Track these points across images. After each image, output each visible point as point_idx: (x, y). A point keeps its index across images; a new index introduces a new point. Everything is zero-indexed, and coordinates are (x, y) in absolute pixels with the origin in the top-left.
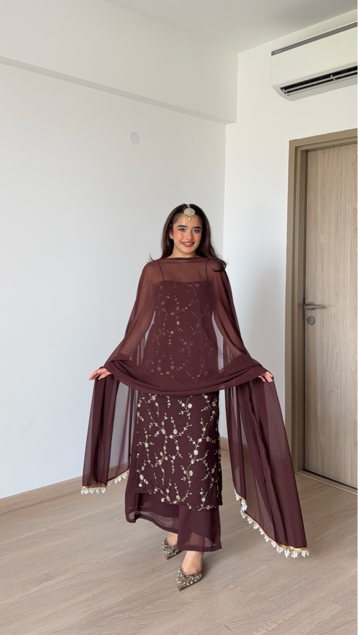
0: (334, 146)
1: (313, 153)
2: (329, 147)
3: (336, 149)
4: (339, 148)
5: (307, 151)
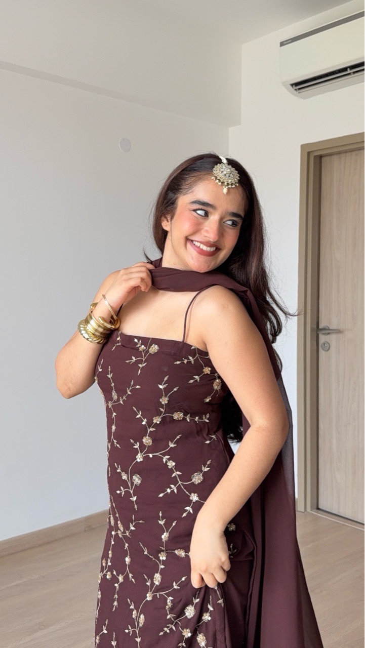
1: (328, 158)
5: (321, 157)
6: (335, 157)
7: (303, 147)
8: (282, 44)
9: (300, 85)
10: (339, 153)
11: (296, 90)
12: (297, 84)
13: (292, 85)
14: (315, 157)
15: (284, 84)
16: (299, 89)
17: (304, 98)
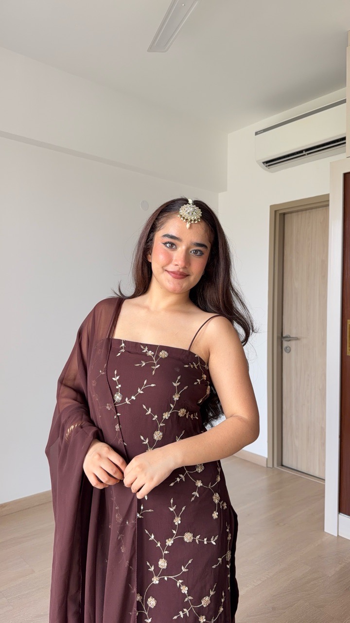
0: (306, 210)
1: (289, 215)
2: (302, 210)
3: (308, 211)
4: (310, 211)
5: (284, 214)
6: (294, 214)
7: (271, 207)
8: (257, 134)
9: (270, 163)
10: (297, 211)
11: (266, 166)
12: (267, 162)
13: (264, 163)
14: (280, 214)
15: (257, 161)
16: (269, 166)
17: (272, 172)
